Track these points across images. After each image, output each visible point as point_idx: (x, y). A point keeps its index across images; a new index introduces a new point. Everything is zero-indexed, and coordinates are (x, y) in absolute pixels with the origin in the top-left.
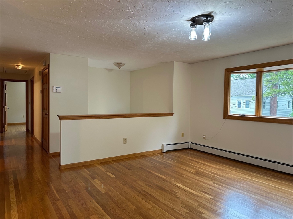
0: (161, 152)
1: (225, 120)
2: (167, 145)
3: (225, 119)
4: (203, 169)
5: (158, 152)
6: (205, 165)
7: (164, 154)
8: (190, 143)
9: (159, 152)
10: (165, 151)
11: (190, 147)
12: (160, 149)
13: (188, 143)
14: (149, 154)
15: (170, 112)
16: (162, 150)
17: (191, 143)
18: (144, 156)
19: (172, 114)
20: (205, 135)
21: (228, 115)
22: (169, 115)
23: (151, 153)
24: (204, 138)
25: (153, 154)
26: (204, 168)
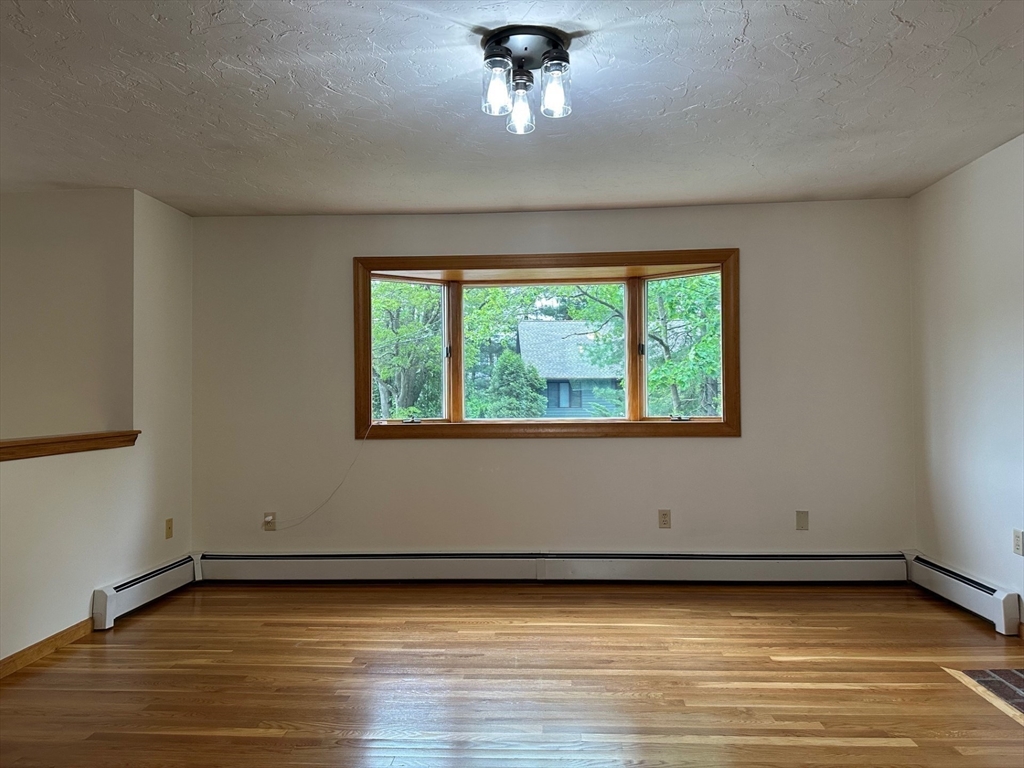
0: (94, 631)
1: (360, 442)
2: (118, 589)
3: (362, 438)
4: (360, 642)
5: (76, 638)
6: (346, 625)
7: (109, 636)
8: (197, 558)
9: (81, 634)
10: (110, 624)
11: (199, 578)
12: (85, 616)
13: (190, 559)
14: (36, 659)
15: (124, 429)
16: (92, 619)
17: (204, 557)
18: (16, 674)
19: (128, 438)
20: (273, 514)
21: (373, 423)
22: (121, 439)
23: (48, 652)
24: (269, 526)
25: (57, 651)
26: (357, 637)
